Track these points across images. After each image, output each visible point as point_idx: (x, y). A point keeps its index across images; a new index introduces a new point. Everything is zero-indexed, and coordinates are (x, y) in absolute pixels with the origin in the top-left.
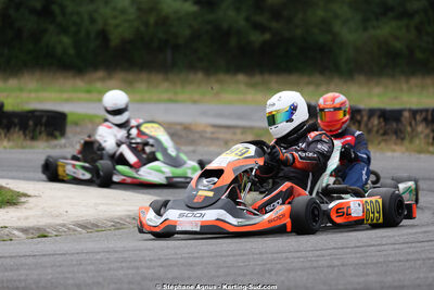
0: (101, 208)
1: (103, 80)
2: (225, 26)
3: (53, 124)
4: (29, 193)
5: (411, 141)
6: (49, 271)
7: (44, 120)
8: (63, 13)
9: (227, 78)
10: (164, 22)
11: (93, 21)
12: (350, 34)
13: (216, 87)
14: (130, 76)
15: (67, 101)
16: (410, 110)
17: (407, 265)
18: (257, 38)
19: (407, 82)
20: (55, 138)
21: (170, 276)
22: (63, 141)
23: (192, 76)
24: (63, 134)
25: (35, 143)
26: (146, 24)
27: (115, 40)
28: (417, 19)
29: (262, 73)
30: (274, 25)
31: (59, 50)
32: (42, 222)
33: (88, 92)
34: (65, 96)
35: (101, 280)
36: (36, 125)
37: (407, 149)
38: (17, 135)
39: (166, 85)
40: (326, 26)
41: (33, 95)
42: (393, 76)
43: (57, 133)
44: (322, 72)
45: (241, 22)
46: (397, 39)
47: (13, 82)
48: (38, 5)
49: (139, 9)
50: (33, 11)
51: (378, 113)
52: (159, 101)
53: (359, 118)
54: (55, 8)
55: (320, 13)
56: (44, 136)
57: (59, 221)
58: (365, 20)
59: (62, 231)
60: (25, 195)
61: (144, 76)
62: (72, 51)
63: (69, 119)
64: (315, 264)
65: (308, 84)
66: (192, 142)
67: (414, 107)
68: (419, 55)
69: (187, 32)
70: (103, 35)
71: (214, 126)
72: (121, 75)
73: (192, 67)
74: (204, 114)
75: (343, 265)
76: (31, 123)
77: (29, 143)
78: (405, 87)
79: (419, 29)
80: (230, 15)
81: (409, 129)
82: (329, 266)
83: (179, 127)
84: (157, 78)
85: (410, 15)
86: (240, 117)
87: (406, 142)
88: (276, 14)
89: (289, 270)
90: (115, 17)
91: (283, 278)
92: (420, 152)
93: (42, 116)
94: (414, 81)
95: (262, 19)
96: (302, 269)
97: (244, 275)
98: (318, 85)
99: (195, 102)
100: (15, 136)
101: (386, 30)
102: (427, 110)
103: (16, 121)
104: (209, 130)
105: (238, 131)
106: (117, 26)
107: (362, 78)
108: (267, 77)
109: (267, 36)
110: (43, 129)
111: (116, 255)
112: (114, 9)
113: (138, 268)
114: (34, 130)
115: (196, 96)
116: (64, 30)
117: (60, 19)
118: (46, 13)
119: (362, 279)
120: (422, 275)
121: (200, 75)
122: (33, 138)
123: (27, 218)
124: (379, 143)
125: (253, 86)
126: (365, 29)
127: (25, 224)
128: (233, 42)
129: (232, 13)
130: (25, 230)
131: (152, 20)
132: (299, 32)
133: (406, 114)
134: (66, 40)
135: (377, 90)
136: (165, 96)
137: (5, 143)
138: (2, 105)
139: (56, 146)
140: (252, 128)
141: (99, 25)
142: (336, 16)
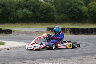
0: (18, 45)
1: (18, 24)
2: (37, 15)
3: (10, 32)
5: (67, 33)
6: (9, 55)
7: (8, 31)
8: (11, 14)
9: (37, 24)
10: (27, 15)
11: (16, 15)
12: (57, 17)
13: (36, 25)
14: (22, 24)
15: (12, 28)
16: (66, 28)
17: (66, 53)
18: (42, 17)
19: (66, 24)
20: (10, 34)
21: (28, 55)
22: (11, 34)
23: (32, 24)
24: (11, 33)
25: (7, 35)
26: (24, 16)
27: (19, 18)
28: (67, 14)
29: (43, 23)
30: (44, 15)
31: (11, 20)
32: (8, 47)
33: (15, 26)
34: (12, 27)
35: (17, 56)
36: (7, 32)
37: (66, 35)
38: (4, 33)
39: (28, 25)
40: (53, 15)
41: (6, 27)
42: (63, 23)
43: (10, 33)
44: (52, 23)
45: (40, 15)
46: (64, 17)
47: (3, 25)
48: (7, 13)
49: (23, 13)
50: (6, 14)
52: (27, 28)
54: (10, 13)
55: (52, 13)
56: (8, 33)
57: (11, 47)
58: (59, 14)
59: (11, 49)
60: (5, 43)
61: (24, 24)
62: (13, 20)
63: (12, 31)
64: (51, 53)
65: (50, 24)
66: (32, 34)
67: (67, 28)
68: (67, 20)
69: (31, 17)
70: (18, 17)
71: (35, 31)
72: (21, 24)
73: (32, 22)
74: (34, 30)
76: (6, 31)
77: (6, 35)
78: (65, 25)
79: (67, 15)
80: (37, 14)
81: (66, 31)
83: (30, 32)
84: (26, 24)
85: (66, 13)
86: (39, 30)
87: (66, 33)
88: (45, 14)
89: (47, 54)
90: (19, 15)
92: (68, 35)
94: (67, 24)
95: (43, 14)
96: (49, 54)
98: (52, 25)
99: (32, 28)
100: (4, 34)
101: (62, 16)
102: (69, 28)
103: (4, 31)
104: (35, 32)
105: (39, 32)
106: (20, 16)
107: (59, 23)
108: (44, 23)
109: (43, 17)
111: (20, 52)
112: (19, 13)
113: (23, 54)
115: (32, 27)
116: (11, 17)
117: (11, 15)
118: (8, 14)
119: (59, 55)
120: (68, 54)
121: (33, 23)
122: (7, 34)
123: (6, 47)
125: (41, 25)
126: (59, 16)
127: (5, 48)
128: (38, 18)
129: (38, 14)
130: (5, 49)
131: (25, 15)
132: (48, 16)
133: (66, 29)
134: (12, 18)
136: (28, 27)
137: (2, 35)
138: (2, 29)
139: (10, 35)
140: (41, 32)
141: (17, 16)
142: (54, 14)
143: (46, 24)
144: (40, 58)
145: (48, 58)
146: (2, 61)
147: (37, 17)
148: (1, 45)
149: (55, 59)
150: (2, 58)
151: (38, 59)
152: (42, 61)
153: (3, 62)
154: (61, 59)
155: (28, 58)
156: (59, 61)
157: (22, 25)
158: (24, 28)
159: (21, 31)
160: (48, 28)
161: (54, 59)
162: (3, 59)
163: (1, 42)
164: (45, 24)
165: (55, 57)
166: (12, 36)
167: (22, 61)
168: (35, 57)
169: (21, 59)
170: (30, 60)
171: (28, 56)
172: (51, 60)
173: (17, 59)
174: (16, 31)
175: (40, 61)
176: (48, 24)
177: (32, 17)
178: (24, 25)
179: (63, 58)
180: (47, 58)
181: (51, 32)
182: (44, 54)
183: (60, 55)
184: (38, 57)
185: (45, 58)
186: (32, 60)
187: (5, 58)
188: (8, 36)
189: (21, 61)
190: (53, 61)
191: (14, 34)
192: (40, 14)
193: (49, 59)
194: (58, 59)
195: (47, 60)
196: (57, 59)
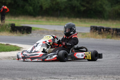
1: (41, 19)
2: (74, 5)
4: (23, 47)
7: (26, 29)
9: (74, 19)
10: (57, 4)
11: (38, 3)
12: (108, 8)
14: (48, 18)
15: (32, 24)
18: (82, 9)
22: (30, 34)
23: (65, 19)
24: (31, 32)
25: (23, 35)
26: (53, 4)
27: (44, 8)
29: (83, 18)
30: (87, 5)
33: (37, 22)
34: (31, 23)
39: (58, 21)
40: (101, 6)
41: (22, 22)
42: (119, 20)
43: (29, 32)
44: (99, 18)
45: (78, 5)
47: (17, 19)
51: (115, 30)
53: (110, 30)
55: (100, 2)
56: (26, 33)
58: (112, 5)
60: (22, 48)
61: (52, 18)
62: (32, 11)
63: (33, 29)
64: (99, 67)
65: (96, 21)
69: (64, 6)
70: (41, 7)
73: (65, 16)
75: (107, 67)
76: (22, 29)
77: (22, 35)
82: (103, 67)
84: (55, 19)
88: (88, 3)
89: (92, 68)
90: (44, 2)
91: (91, 70)
93: (25, 28)
95: (84, 3)
96: (96, 68)
97: (81, 69)
98: (99, 22)
101: (117, 7)
106: (45, 4)
107: (111, 20)
109: (85, 8)
110: (25, 31)
114: (23, 31)
116: (30, 5)
117: (29, 2)
119: (112, 71)
121: (67, 18)
122: (23, 34)
124: (115, 38)
125: (81, 21)
126: (112, 7)
128: (76, 9)
129: (76, 2)
132: (94, 7)
134: (31, 8)
135: (115, 23)
137: (15, 35)
138: (14, 25)
139: (29, 36)
140: (81, 33)
141: (40, 4)
142: (104, 3)
143: (89, 20)
144: (81, 74)
145: (94, 74)
146: (20, 75)
147: (74, 7)
148: (15, 51)
149: (106, 76)
150: (19, 70)
151: (78, 74)
152: (85, 77)
153: (22, 76)
154: (115, 77)
155: (61, 72)
156: (112, 79)
157: (48, 20)
158: (52, 25)
159: (47, 30)
160: (92, 27)
161: (104, 76)
162: (21, 71)
163: (15, 46)
164: (87, 20)
165: (106, 74)
166: (33, 37)
167: (52, 76)
168: (73, 71)
169: (51, 73)
170: (65, 75)
171: (61, 70)
172: (99, 77)
173: (45, 73)
174: (38, 29)
175: (81, 77)
176: (92, 20)
177: (66, 8)
178: (51, 21)
179: (119, 75)
180: (92, 74)
181: (97, 34)
182: (87, 68)
183: (114, 70)
184: (77, 71)
185: (90, 74)
186: (67, 75)
187: (25, 70)
188: (25, 37)
189: (50, 76)
190: (102, 78)
191: (36, 34)
192: (80, 3)
193: (96, 75)
194: (111, 76)
195: (92, 77)
196: (109, 76)
